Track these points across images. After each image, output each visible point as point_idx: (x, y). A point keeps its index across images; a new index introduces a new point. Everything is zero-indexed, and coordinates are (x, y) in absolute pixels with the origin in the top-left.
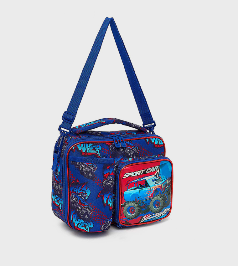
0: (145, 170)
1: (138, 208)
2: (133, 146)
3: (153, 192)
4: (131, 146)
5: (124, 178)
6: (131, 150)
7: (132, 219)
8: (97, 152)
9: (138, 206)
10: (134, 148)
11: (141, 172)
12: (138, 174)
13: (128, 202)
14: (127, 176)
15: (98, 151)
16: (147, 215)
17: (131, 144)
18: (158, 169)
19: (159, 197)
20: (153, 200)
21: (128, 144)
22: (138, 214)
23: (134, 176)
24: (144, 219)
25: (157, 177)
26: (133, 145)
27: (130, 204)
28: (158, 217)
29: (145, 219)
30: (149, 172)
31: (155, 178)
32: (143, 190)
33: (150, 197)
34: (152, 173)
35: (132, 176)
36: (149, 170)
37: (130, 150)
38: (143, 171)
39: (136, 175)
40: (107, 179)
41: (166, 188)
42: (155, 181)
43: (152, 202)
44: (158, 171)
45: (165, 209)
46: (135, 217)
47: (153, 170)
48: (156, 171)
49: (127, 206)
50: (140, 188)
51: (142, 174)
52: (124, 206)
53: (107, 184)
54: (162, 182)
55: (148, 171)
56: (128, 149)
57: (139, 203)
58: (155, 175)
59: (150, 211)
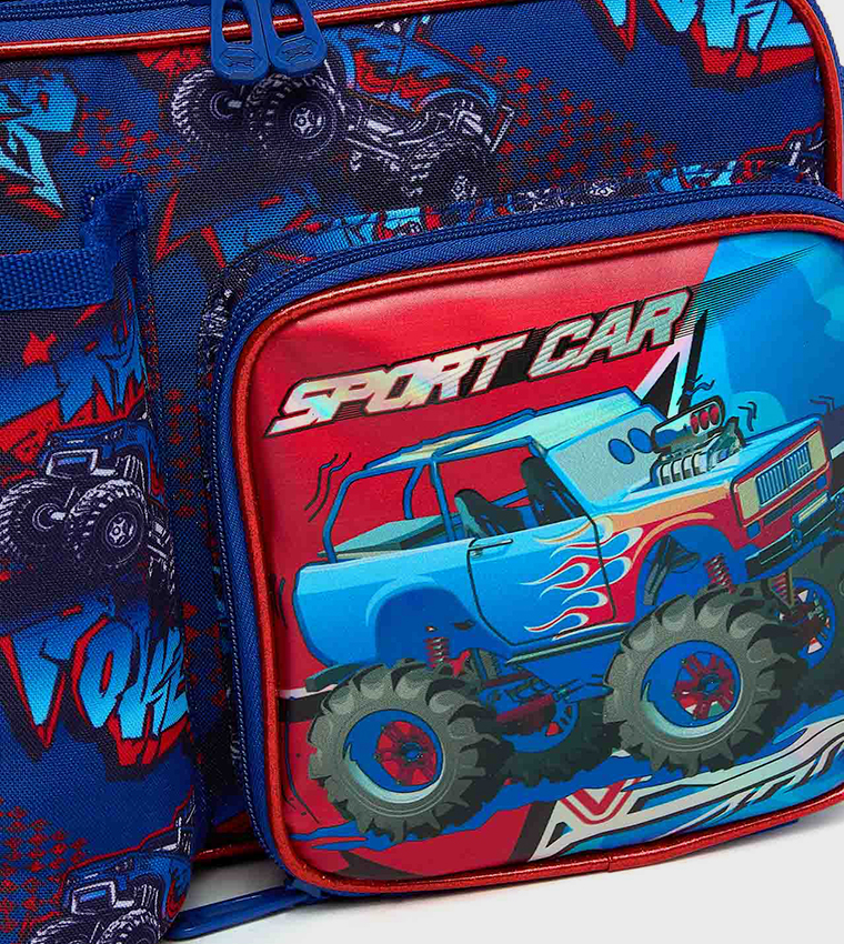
0: (517, 342)
1: (467, 732)
2: (436, 82)
3: (628, 564)
4: (412, 81)
5: (280, 426)
6: (416, 127)
7: (423, 831)
8: (22, 158)
9: (463, 712)
10: (444, 104)
11: (479, 363)
12: (438, 388)
13: (352, 675)
14: (324, 409)
15: (34, 148)
16: (598, 795)
17: (415, 57)
18: (675, 328)
19: (710, 619)
20: (645, 643)
21: (385, 55)
22: (479, 791)
23: (397, 403)
24: (561, 829)
25: (673, 410)
26: (436, 67)
27: (375, 693)
28: (734, 802)
29: (579, 831)
30: (573, 358)
31: (648, 420)
32: (512, 552)
33: (596, 616)
34: (605, 376)
35: (371, 408)
36: (566, 344)
37: (401, 118)
38: (495, 352)
39: (417, 393)
40: (41, 474)
41: (804, 515)
42: (646, 460)
43: (627, 669)
44: (683, 344)
45: (813, 728)
46: (455, 814)
47: (616, 335)
48: (650, 349)
49: (345, 707)
50: (470, 533)
51: (482, 383)
52: (314, 707)
53: (46, 519)
54: (738, 460)
55: (558, 354)
56: (378, 113)
57: (471, 677)
58: (643, 389)
59: (622, 753)
